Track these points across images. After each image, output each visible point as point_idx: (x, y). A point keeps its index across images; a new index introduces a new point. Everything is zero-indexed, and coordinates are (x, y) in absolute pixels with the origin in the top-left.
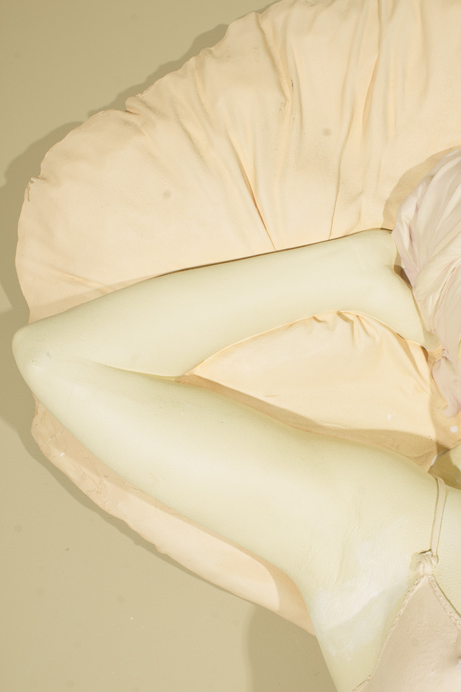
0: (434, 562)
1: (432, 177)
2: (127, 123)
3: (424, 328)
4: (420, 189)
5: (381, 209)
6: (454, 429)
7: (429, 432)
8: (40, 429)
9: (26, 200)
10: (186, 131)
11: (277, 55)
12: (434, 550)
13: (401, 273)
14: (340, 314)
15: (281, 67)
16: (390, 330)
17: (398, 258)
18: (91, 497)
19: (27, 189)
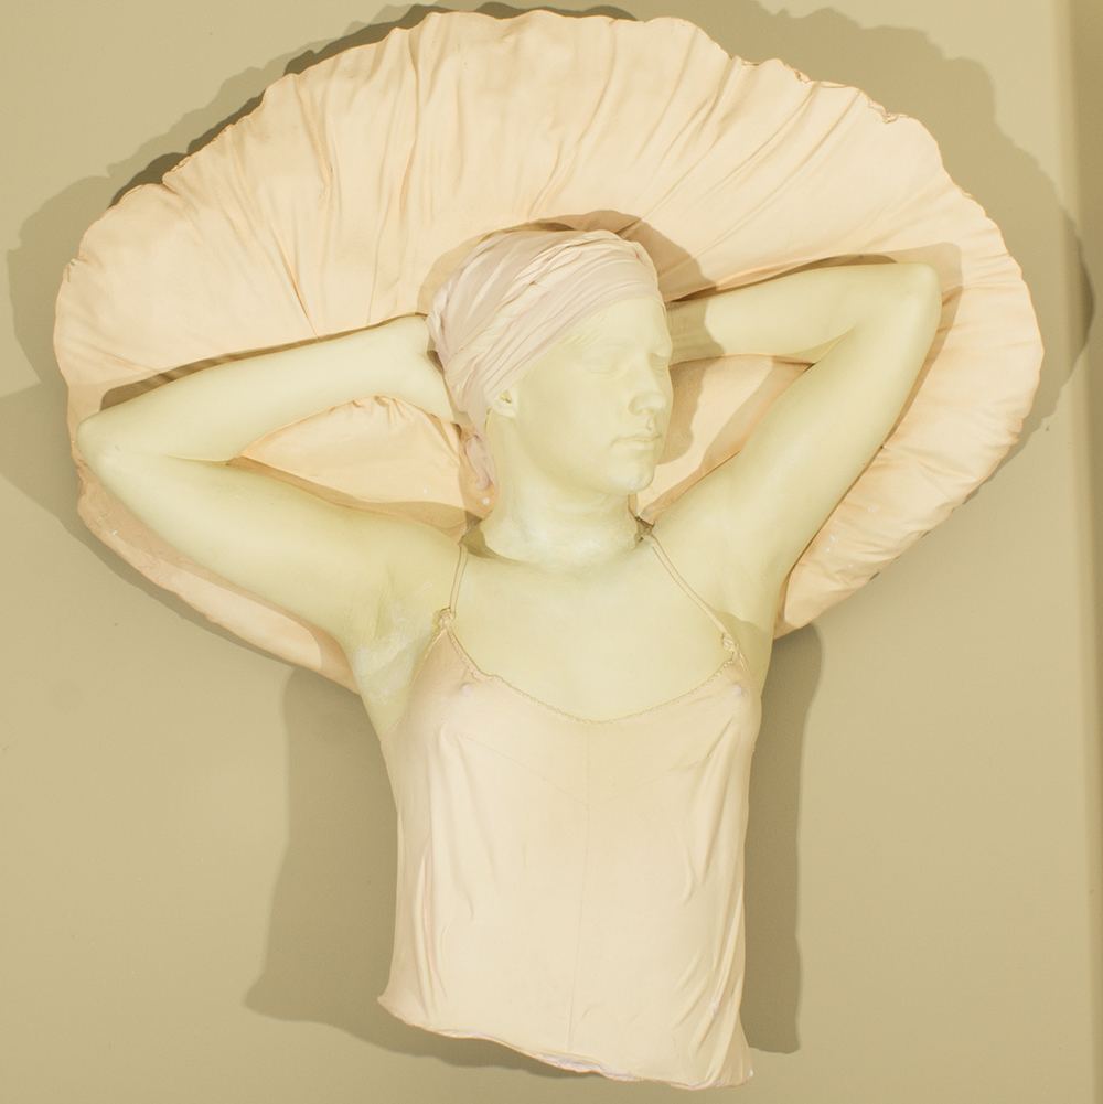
0: (452, 616)
1: (462, 270)
2: (167, 204)
4: (450, 283)
5: (415, 294)
6: (486, 501)
7: (459, 503)
8: (90, 508)
9: (65, 281)
11: (316, 133)
12: (452, 608)
15: (320, 147)
16: (423, 411)
17: (432, 342)
18: (144, 573)
19: (66, 270)
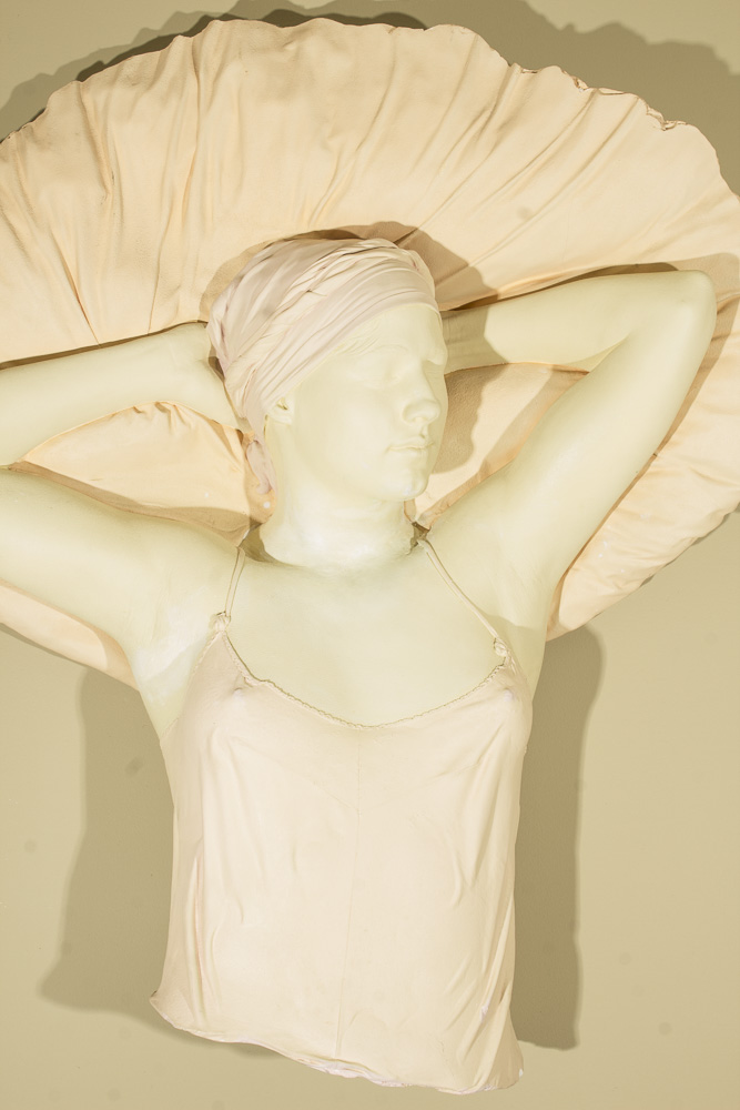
0: (227, 620)
1: (242, 278)
3: (236, 416)
4: (230, 290)
5: (197, 302)
10: (10, 225)
11: (99, 140)
12: (228, 612)
13: (215, 364)
14: (158, 405)
15: (102, 155)
16: (203, 417)
17: (213, 348)
